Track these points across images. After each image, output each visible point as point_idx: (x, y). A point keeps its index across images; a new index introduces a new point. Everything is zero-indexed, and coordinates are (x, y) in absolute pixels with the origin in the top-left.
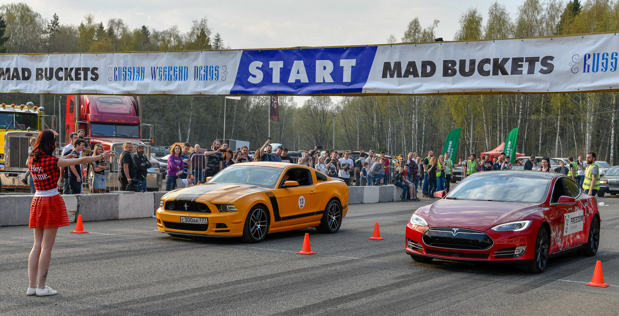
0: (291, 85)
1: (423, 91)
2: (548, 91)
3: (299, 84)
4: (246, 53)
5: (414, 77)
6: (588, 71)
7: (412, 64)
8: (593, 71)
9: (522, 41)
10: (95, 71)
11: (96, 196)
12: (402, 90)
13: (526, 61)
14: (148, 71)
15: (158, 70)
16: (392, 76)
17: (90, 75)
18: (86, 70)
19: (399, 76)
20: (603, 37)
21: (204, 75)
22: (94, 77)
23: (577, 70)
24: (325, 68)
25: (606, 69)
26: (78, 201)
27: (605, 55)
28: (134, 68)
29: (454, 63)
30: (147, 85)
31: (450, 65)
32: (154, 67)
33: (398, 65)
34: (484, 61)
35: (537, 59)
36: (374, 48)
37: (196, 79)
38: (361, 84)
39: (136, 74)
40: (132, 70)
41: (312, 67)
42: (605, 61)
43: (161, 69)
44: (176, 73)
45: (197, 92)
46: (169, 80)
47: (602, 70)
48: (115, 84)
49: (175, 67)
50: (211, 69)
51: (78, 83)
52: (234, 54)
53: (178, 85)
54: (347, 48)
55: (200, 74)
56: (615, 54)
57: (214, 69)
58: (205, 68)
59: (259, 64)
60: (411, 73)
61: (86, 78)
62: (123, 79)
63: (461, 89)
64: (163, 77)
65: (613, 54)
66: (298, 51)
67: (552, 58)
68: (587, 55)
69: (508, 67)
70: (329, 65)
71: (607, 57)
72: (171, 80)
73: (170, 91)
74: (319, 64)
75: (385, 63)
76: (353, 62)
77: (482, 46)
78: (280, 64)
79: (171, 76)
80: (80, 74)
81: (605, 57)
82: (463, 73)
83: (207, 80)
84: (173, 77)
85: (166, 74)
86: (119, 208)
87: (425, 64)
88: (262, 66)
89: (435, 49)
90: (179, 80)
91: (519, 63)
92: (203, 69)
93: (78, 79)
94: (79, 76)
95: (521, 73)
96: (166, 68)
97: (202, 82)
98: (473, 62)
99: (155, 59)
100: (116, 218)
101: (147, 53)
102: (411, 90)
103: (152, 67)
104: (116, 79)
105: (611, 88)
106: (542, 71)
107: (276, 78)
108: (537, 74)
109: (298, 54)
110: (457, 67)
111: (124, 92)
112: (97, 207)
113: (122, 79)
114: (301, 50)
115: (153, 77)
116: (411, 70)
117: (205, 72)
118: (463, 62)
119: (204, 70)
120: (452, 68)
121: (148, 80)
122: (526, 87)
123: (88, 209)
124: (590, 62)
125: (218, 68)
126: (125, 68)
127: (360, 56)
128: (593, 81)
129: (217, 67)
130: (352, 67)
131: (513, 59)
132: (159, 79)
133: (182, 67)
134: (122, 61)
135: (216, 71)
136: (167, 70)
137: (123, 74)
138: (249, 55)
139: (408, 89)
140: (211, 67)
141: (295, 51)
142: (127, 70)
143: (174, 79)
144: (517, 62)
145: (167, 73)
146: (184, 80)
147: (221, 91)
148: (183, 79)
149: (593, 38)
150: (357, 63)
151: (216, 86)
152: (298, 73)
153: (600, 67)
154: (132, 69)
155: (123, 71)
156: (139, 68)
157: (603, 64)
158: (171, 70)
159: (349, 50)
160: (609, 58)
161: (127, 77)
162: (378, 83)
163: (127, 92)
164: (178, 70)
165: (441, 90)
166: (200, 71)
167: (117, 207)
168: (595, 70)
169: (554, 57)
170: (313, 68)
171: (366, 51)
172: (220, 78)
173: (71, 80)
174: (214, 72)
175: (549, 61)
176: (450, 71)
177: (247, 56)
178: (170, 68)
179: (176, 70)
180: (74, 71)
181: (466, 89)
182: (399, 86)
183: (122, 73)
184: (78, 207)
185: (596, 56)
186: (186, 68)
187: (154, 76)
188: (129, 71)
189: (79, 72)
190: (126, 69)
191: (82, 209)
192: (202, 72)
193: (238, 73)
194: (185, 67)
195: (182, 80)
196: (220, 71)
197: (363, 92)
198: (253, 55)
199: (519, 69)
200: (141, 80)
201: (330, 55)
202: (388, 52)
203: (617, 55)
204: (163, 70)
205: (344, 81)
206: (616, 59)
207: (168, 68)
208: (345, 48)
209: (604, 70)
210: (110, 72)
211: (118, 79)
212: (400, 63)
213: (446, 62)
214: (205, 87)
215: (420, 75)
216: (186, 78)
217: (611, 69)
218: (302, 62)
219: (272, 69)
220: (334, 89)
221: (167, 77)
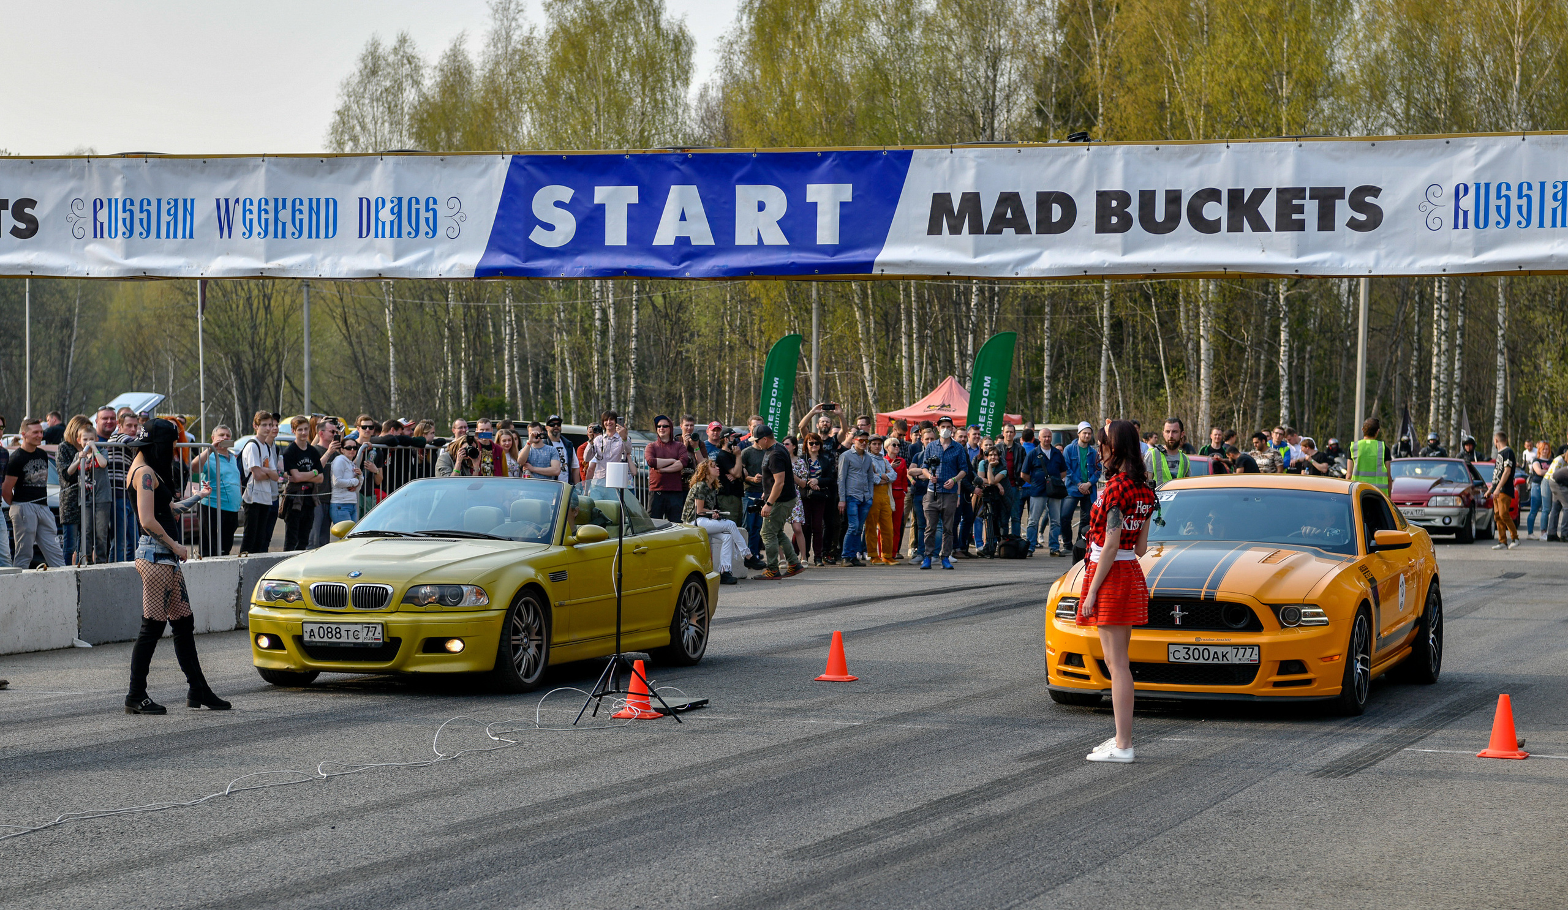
0: (661, 252)
1: (1043, 271)
2: (1370, 271)
3: (685, 249)
4: (522, 162)
5: (1017, 232)
6: (1465, 226)
7: (1010, 200)
8: (1477, 225)
9: (1300, 146)
10: (27, 210)
12: (985, 266)
13: (1311, 198)
14: (205, 211)
15: (239, 209)
16: (955, 230)
17: (7, 221)
19: (976, 228)
20: (1494, 145)
21: (392, 222)
22: (22, 226)
23: (1438, 222)
24: (761, 207)
25: (1507, 221)
27: (1504, 187)
28: (159, 201)
29: (1124, 198)
31: (1114, 204)
32: (227, 201)
34: (1204, 195)
35: (1339, 193)
36: (904, 156)
37: (364, 235)
38: (869, 251)
39: (165, 219)
40: (153, 209)
41: (725, 203)
42: (1503, 202)
43: (251, 203)
44: (298, 216)
45: (371, 271)
46: (276, 236)
47: (1498, 223)
48: (96, 248)
49: (294, 201)
50: (414, 206)
52: (483, 166)
54: (826, 155)
55: (377, 219)
56: (1525, 186)
57: (422, 206)
58: (392, 202)
59: (566, 193)
60: (1009, 224)
62: (124, 233)
63: (1146, 266)
64: (256, 229)
65: (1520, 186)
66: (681, 158)
67: (1375, 191)
68: (1462, 187)
69: (1268, 210)
71: (1508, 193)
72: (284, 236)
73: (283, 269)
74: (746, 195)
75: (935, 195)
76: (846, 192)
77: (1196, 156)
78: (631, 194)
79: (284, 224)
81: (1504, 192)
82: (1149, 223)
83: (399, 235)
84: (290, 228)
85: (266, 220)
87: (1045, 200)
88: (573, 199)
89: (1074, 161)
90: (310, 236)
91: (1295, 202)
92: (389, 205)
95: (1300, 226)
96: (267, 203)
97: (388, 243)
98: (1173, 198)
99: (227, 175)
101: (201, 160)
102: (1010, 267)
104: (98, 232)
105: (1520, 267)
106: (1353, 224)
107: (616, 232)
108: (1342, 230)
109: (682, 167)
110: (1133, 210)
111: (129, 270)
113: (120, 233)
114: (690, 156)
115: (221, 229)
116: (1009, 215)
117: (392, 213)
118: (1148, 198)
119: (392, 209)
120: (1119, 211)
121: (206, 237)
122: (1315, 263)
124: (1467, 202)
125: (435, 202)
126: (128, 202)
127: (863, 175)
128: (1478, 252)
129: (431, 201)
130: (842, 204)
131: (1279, 191)
132: (244, 234)
133: (318, 200)
134: (118, 182)
135: (427, 210)
136: (270, 207)
137: (124, 220)
138: (529, 167)
139: (1004, 265)
140: (414, 201)
141: (672, 159)
144: (1288, 199)
145: (271, 216)
146: (327, 236)
147: (449, 268)
148: (322, 235)
149: (1471, 146)
150: (857, 193)
151: (431, 254)
152: (683, 218)
153: (1493, 217)
154: (154, 203)
155: (124, 211)
156: (176, 201)
157: (1498, 208)
158: (284, 207)
159: (830, 160)
160: (1513, 194)
161: (138, 228)
162: (916, 248)
163: (137, 270)
164: (305, 208)
165: (1092, 268)
166: (377, 212)
168: (1481, 224)
169: (1380, 190)
170: (728, 209)
171: (881, 162)
172: (441, 232)
174: (423, 214)
175: (1369, 199)
176: (1114, 220)
177: (525, 169)
178: (279, 204)
179: (298, 207)
181: (1161, 265)
182: (976, 256)
183: (121, 215)
185: (1482, 191)
186: (331, 203)
187: (225, 225)
188: (142, 211)
190: (132, 203)
192: (386, 215)
193: (498, 217)
194: (327, 200)
195: (318, 237)
196: (442, 211)
197: (876, 271)
198: (543, 169)
199: (1295, 217)
200: (183, 237)
201: (775, 172)
202: (945, 168)
203: (1530, 187)
204: (255, 209)
205: (820, 241)
206: (1529, 197)
207: (272, 204)
208: (819, 155)
209: (1503, 224)
210: (77, 212)
211: (106, 234)
212: (977, 195)
213: (1103, 197)
214: (397, 257)
215: (1033, 228)
216: (332, 229)
217: (1519, 223)
218: (693, 189)
219: (601, 208)
220: (793, 263)
221: (271, 228)
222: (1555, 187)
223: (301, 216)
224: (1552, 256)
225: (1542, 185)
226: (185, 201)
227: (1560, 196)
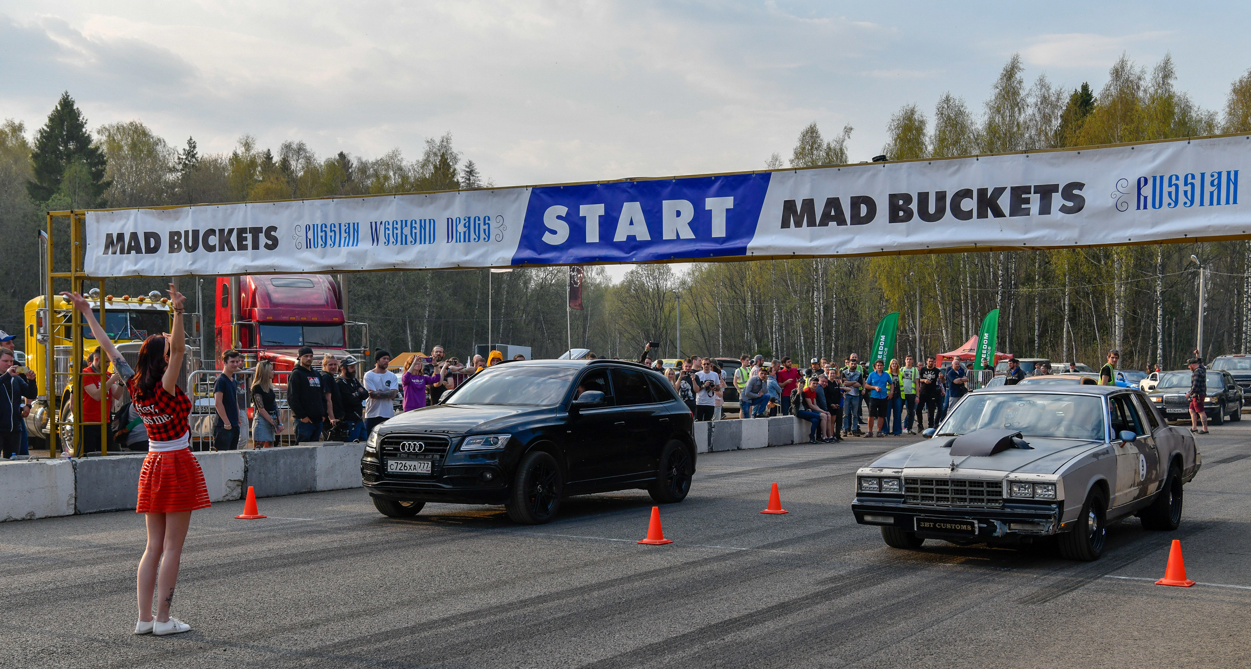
0: (619, 246)
1: (854, 250)
2: (1076, 243)
3: (633, 243)
4: (538, 191)
5: (838, 225)
6: (1145, 208)
7: (833, 203)
8: (1154, 206)
9: (1028, 156)
10: (273, 233)
11: (276, 452)
12: (817, 248)
13: (1035, 193)
14: (364, 230)
15: (382, 227)
16: (798, 224)
17: (263, 240)
18: (255, 231)
19: (812, 223)
20: (1168, 148)
21: (465, 233)
22: (270, 242)
23: (1125, 205)
24: (678, 214)
25: (1176, 203)
26: (246, 462)
27: (1174, 178)
28: (340, 225)
29: (908, 198)
30: (363, 255)
31: (901, 202)
32: (376, 223)
33: (809, 204)
34: (961, 194)
35: (1054, 188)
36: (765, 177)
37: (450, 240)
38: (744, 240)
39: (344, 235)
40: (337, 229)
41: (657, 212)
42: (1173, 189)
43: (389, 224)
45: (453, 263)
46: (402, 244)
47: (1169, 204)
48: (308, 255)
49: (412, 222)
50: (477, 222)
51: (242, 255)
52: (516, 195)
53: (419, 252)
54: (718, 177)
55: (457, 230)
56: (1190, 177)
57: (482, 222)
58: (465, 220)
59: (563, 210)
60: (833, 219)
61: (256, 247)
62: (322, 245)
63: (922, 244)
64: (392, 239)
65: (1186, 177)
66: (630, 185)
67: (1080, 186)
68: (1143, 180)
69: (1004, 202)
70: (687, 208)
71: (1177, 182)
72: (406, 243)
73: (405, 264)
74: (668, 206)
75: (785, 202)
76: (729, 202)
77: (956, 167)
78: (599, 209)
79: (406, 236)
80: (246, 239)
81: (1174, 182)
82: (925, 215)
83: (469, 241)
84: (409, 239)
85: (397, 234)
86: (317, 472)
87: (856, 202)
88: (568, 213)
89: (875, 175)
90: (421, 243)
91: (1023, 196)
92: (463, 222)
93: (242, 247)
94: (244, 243)
95: (1027, 212)
96: (397, 224)
97: (461, 245)
98: (941, 197)
99: (377, 208)
100: (313, 490)
101: (362, 199)
102: (833, 248)
103: (371, 223)
104: (308, 246)
105: (1186, 235)
106: (1064, 209)
107: (592, 234)
108: (1056, 214)
109: (630, 191)
110: (914, 206)
111: (324, 267)
112: (278, 471)
113: (319, 245)
114: (635, 183)
115: (373, 240)
116: (833, 213)
117: (465, 226)
118: (923, 198)
119: (465, 224)
120: (904, 207)
121: (365, 245)
122: (1037, 238)
123: (263, 476)
124: (1147, 191)
125: (489, 219)
126: (324, 226)
127: (741, 191)
128: (1154, 225)
129: (487, 218)
130: (728, 210)
131: (1013, 189)
132: (385, 243)
133: (425, 220)
134: (318, 214)
135: (485, 224)
136: (399, 226)
137: (322, 237)
138: (542, 195)
139: (829, 247)
140: (477, 218)
141: (625, 186)
142: (328, 230)
143: (411, 242)
144: (1019, 195)
145: (399, 231)
146: (430, 243)
147: (496, 259)
148: (427, 242)
149: (1151, 150)
150: (736, 202)
151: (487, 252)
152: (631, 223)
153: (1166, 199)
154: (337, 226)
155: (322, 232)
156: (349, 224)
157: (1170, 193)
158: (406, 226)
159: (720, 181)
160: (1181, 183)
161: (329, 242)
162: (774, 237)
163: (328, 267)
164: (418, 226)
165: (887, 246)
166: (457, 227)
167: (314, 470)
168: (1157, 205)
169: (1083, 185)
170: (658, 215)
171: (751, 181)
172: (492, 237)
173: (229, 250)
174: (482, 227)
175: (1076, 192)
176: (901, 213)
177: (539, 196)
178: (404, 223)
179: (414, 225)
180: (235, 233)
181: (931, 243)
182: (811, 241)
183: (320, 234)
184: (246, 471)
185: (1157, 180)
186: (432, 221)
187: (375, 238)
188: (331, 231)
189: (244, 235)
190: (326, 227)
191: (253, 476)
192: (461, 229)
193: (524, 227)
194: (430, 220)
195: (425, 243)
196: (493, 224)
197: (749, 253)
198: (551, 196)
199: (1023, 206)
200: (353, 245)
201: (686, 191)
202: (791, 183)
203: (1193, 177)
204: (390, 227)
205: (715, 234)
206: (1193, 185)
207: (399, 224)
208: (713, 178)
209: (1173, 204)
210: (298, 233)
211: (312, 246)
212: (812, 201)
213: (893, 198)
214: (467, 254)
215: (848, 221)
216: (433, 239)
217: (1185, 203)
218: (637, 205)
219: (584, 218)
220: (697, 250)
221: (399, 239)
222: (1212, 176)
223: (415, 231)
224: (1209, 227)
225: (1203, 175)
226: (354, 224)
227: (1216, 182)
